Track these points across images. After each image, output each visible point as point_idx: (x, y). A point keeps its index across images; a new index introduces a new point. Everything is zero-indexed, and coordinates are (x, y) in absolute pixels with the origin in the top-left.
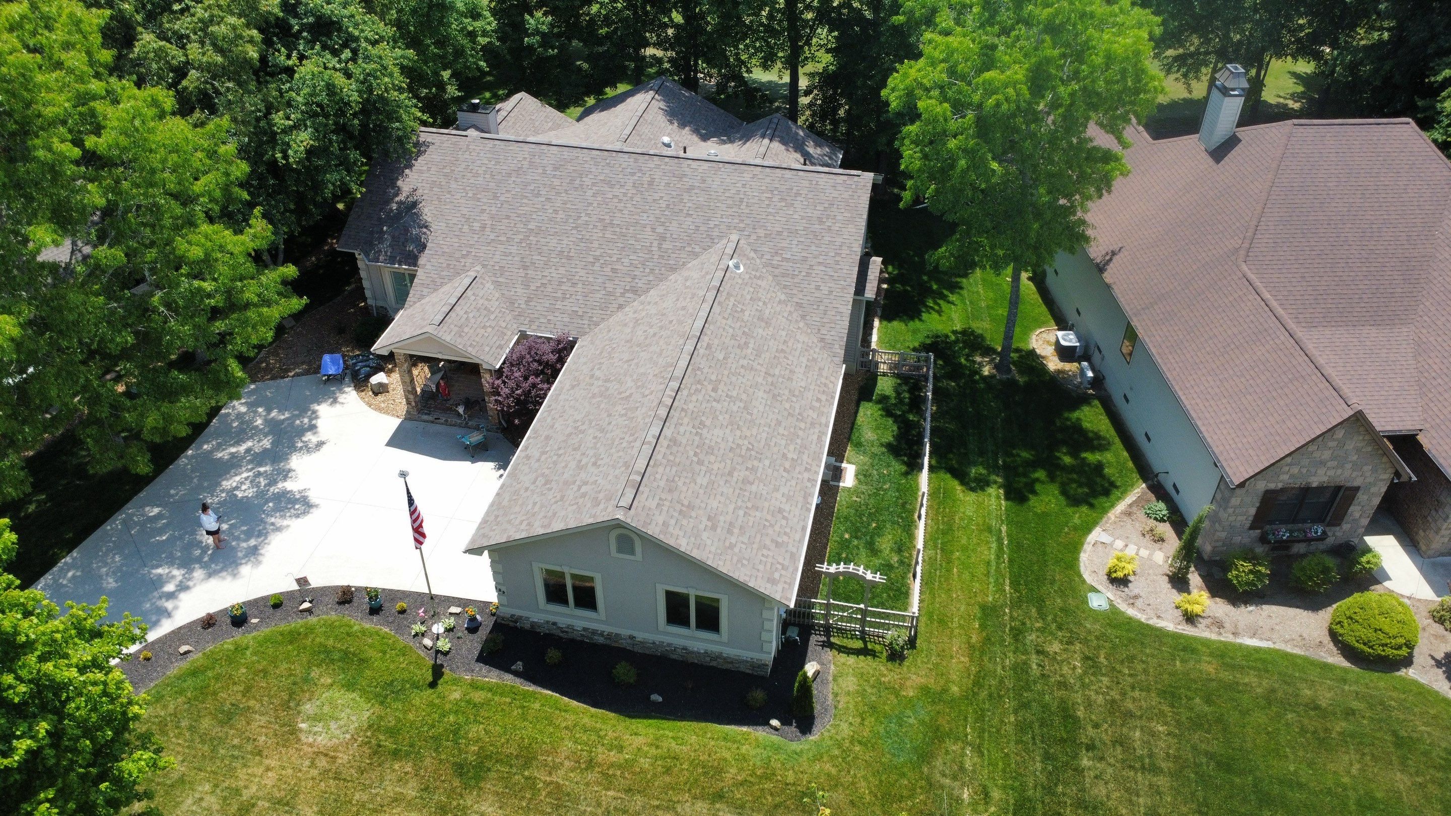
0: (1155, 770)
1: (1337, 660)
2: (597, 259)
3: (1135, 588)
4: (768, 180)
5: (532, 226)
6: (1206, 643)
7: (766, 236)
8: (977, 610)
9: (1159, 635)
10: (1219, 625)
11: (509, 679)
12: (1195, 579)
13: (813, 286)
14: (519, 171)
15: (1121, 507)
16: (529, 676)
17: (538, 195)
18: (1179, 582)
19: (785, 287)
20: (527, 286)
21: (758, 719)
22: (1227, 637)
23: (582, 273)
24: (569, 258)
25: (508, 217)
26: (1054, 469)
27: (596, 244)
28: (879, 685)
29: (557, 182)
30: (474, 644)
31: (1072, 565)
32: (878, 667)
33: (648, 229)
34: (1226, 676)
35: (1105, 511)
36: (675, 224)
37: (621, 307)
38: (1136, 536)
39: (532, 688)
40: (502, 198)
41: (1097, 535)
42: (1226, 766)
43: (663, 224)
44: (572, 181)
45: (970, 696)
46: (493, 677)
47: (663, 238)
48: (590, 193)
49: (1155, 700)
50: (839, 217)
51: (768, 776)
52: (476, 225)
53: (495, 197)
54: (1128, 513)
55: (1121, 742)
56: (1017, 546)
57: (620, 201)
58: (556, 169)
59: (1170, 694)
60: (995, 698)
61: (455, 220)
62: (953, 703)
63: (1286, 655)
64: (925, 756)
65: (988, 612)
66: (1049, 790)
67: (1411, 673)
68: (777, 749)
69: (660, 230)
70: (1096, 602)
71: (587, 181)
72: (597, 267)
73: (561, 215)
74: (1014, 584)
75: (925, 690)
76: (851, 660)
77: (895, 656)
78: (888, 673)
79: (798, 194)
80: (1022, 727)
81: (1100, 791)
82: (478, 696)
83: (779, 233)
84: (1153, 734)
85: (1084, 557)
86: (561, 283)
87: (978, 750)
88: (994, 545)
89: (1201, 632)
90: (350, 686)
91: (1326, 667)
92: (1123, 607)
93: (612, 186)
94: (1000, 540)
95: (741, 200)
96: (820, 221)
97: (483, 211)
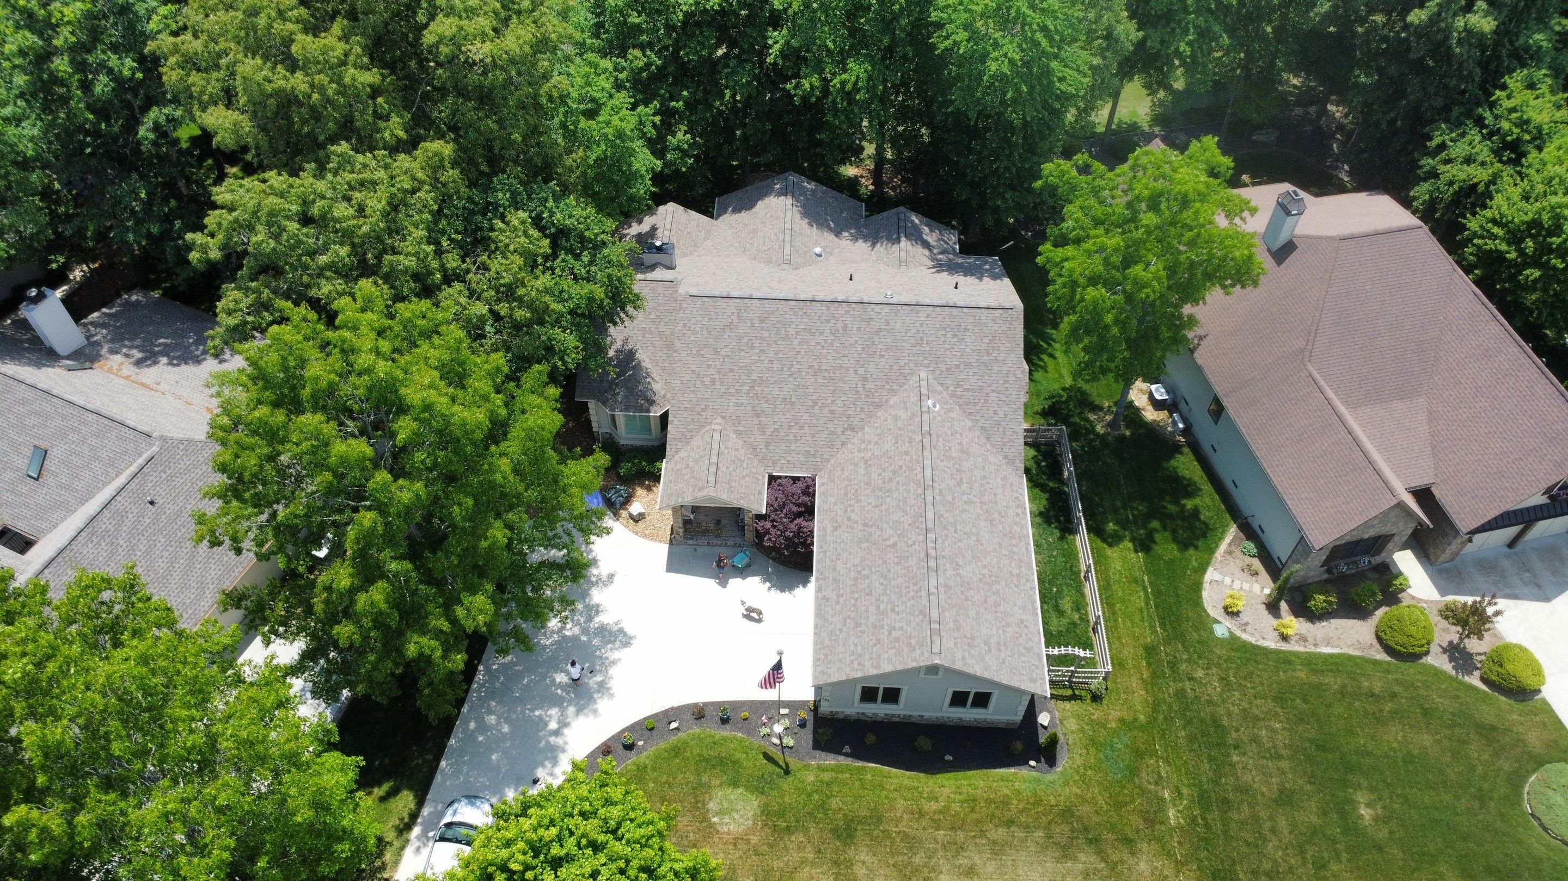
0: (1279, 757)
1: (1382, 656)
2: (815, 403)
3: (1244, 618)
4: (940, 318)
5: (754, 376)
6: (1297, 654)
7: (948, 369)
8: (1141, 651)
9: (1266, 652)
10: (1303, 639)
11: (842, 760)
12: (1283, 605)
13: (991, 412)
14: (730, 326)
15: (1223, 547)
16: (856, 755)
17: (752, 347)
18: (1272, 607)
19: (970, 414)
20: (764, 433)
21: (1020, 761)
22: (1312, 649)
23: (806, 416)
24: (792, 404)
25: (732, 371)
26: (1165, 517)
27: (811, 390)
28: (1091, 722)
29: (766, 334)
30: (807, 736)
31: (1197, 602)
32: (1086, 707)
33: (851, 371)
34: (1314, 679)
35: (1212, 551)
36: (872, 365)
37: (843, 444)
38: (1238, 572)
39: (860, 764)
40: (723, 353)
41: (1211, 574)
42: (1322, 748)
43: (862, 366)
44: (778, 332)
45: (1152, 721)
46: (830, 760)
47: (865, 380)
48: (796, 342)
49: (1271, 704)
50: (1002, 348)
51: (1039, 802)
52: (707, 380)
53: (717, 353)
54: (1229, 552)
55: (1255, 740)
56: (1158, 593)
57: (823, 347)
58: (762, 321)
59: (1280, 699)
60: (1169, 719)
61: (687, 377)
62: (1142, 728)
63: (1350, 658)
64: (1134, 772)
65: (1150, 651)
66: (1217, 783)
67: (1429, 660)
68: (1038, 781)
69: (861, 371)
70: (1220, 631)
71: (792, 331)
72: (817, 410)
73: (776, 365)
74: (1163, 625)
75: (1122, 721)
76: (1067, 705)
77: (1096, 698)
78: (1096, 712)
79: (966, 330)
80: (1191, 739)
81: (1247, 778)
82: (826, 776)
83: (957, 366)
84: (1273, 731)
85: (1205, 594)
86: (790, 427)
87: (1167, 761)
88: (1142, 594)
89: (1294, 647)
90: (734, 784)
91: (1376, 663)
92: (1238, 633)
93: (813, 334)
94: (1145, 589)
95: (922, 339)
96: (989, 354)
97: (709, 366)
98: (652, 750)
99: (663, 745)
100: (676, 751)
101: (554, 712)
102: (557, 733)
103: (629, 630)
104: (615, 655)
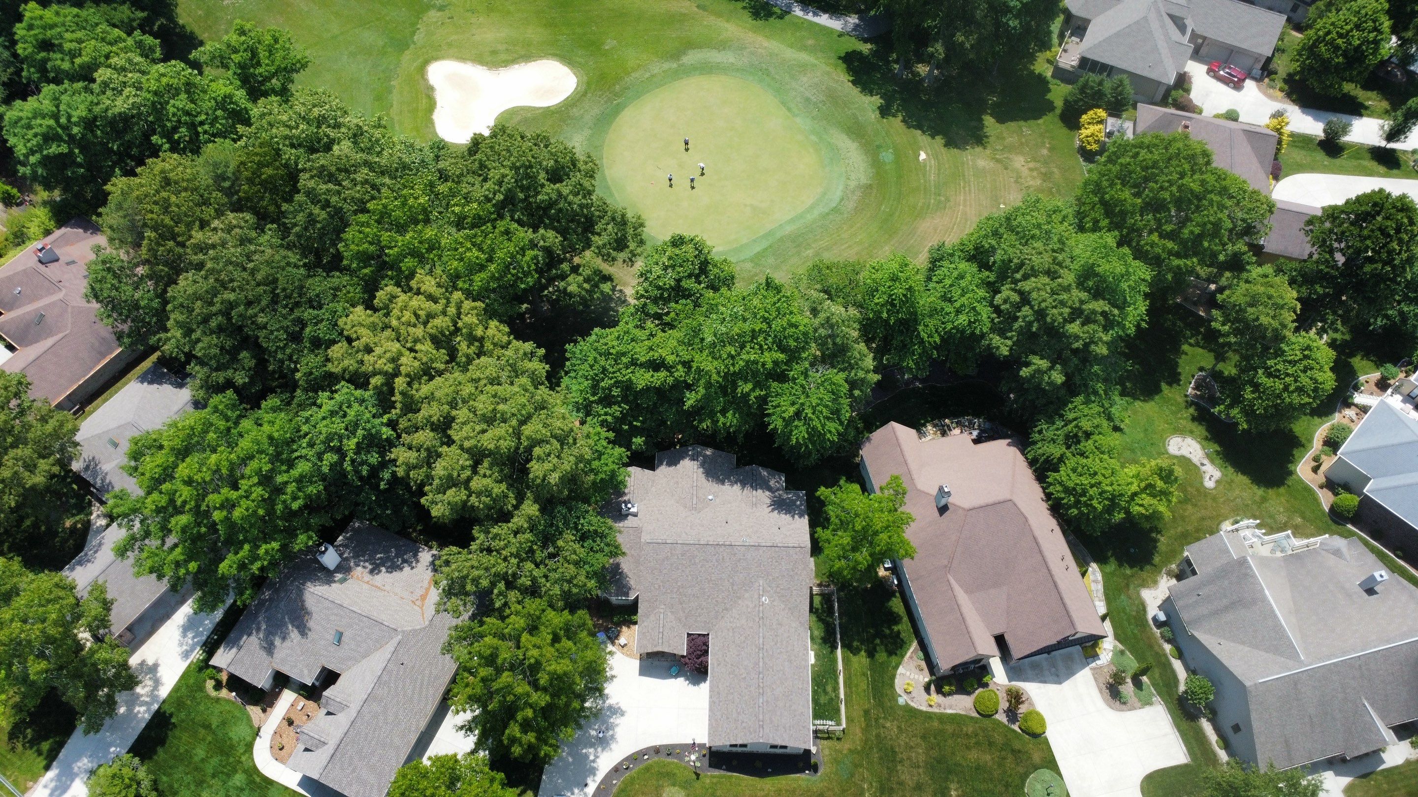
0: (919, 767)
1: (975, 715)
2: (709, 597)
3: (913, 695)
4: (769, 553)
5: (679, 584)
6: (935, 714)
7: (773, 579)
8: (862, 713)
9: (921, 712)
10: (939, 705)
11: (722, 773)
12: (933, 687)
15: (909, 654)
16: (729, 769)
17: (678, 569)
18: (927, 689)
19: (783, 602)
20: (684, 612)
21: (801, 771)
22: (942, 711)
23: (704, 604)
24: (698, 597)
25: (668, 581)
26: (883, 637)
27: (707, 590)
28: (836, 751)
29: (684, 562)
30: (706, 761)
31: (892, 686)
32: (835, 743)
33: (726, 581)
34: (941, 727)
35: (903, 656)
36: (736, 577)
37: (722, 617)
38: (913, 669)
39: (730, 774)
40: (664, 572)
41: (901, 670)
42: (939, 762)
43: (732, 578)
44: (690, 561)
45: (863, 748)
46: (717, 773)
48: (699, 566)
49: (919, 740)
50: (799, 568)
51: (809, 791)
52: (656, 586)
53: (661, 572)
54: (911, 657)
55: (909, 758)
56: (874, 680)
57: (712, 569)
58: (682, 555)
59: (924, 737)
60: (871, 748)
61: (647, 585)
62: (858, 753)
63: (960, 715)
64: (852, 775)
65: (866, 712)
66: (889, 780)
67: (997, 716)
68: (808, 780)
69: (731, 581)
70: (901, 701)
71: (697, 561)
72: (710, 601)
73: (690, 578)
74: (874, 698)
75: (850, 750)
76: (825, 742)
77: (839, 739)
78: (838, 745)
79: (782, 559)
80: (881, 758)
81: (903, 777)
82: (715, 780)
83: (778, 577)
84: (918, 754)
85: (896, 681)
86: (697, 609)
87: (867, 769)
88: (866, 681)
89: (935, 710)
90: (674, 785)
91: (972, 718)
92: (910, 702)
93: (708, 561)
94: (868, 678)
95: (761, 563)
96: (792, 571)
97: (657, 579)
98: (637, 769)
99: (641, 766)
100: (647, 769)
101: (591, 750)
102: (594, 761)
103: (624, 709)
104: (618, 721)
